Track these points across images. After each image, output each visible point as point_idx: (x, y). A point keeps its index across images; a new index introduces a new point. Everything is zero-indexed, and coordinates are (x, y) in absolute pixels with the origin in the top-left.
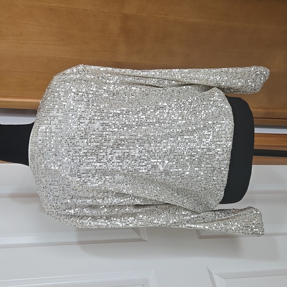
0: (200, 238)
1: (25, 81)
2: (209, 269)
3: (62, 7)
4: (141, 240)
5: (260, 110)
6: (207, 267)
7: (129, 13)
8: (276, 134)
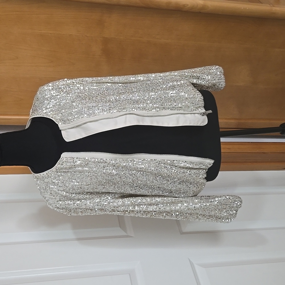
0: (181, 234)
1: (21, 100)
2: (191, 260)
3: (51, 33)
4: (127, 236)
5: (233, 121)
6: (188, 258)
7: (108, 37)
8: (249, 142)
